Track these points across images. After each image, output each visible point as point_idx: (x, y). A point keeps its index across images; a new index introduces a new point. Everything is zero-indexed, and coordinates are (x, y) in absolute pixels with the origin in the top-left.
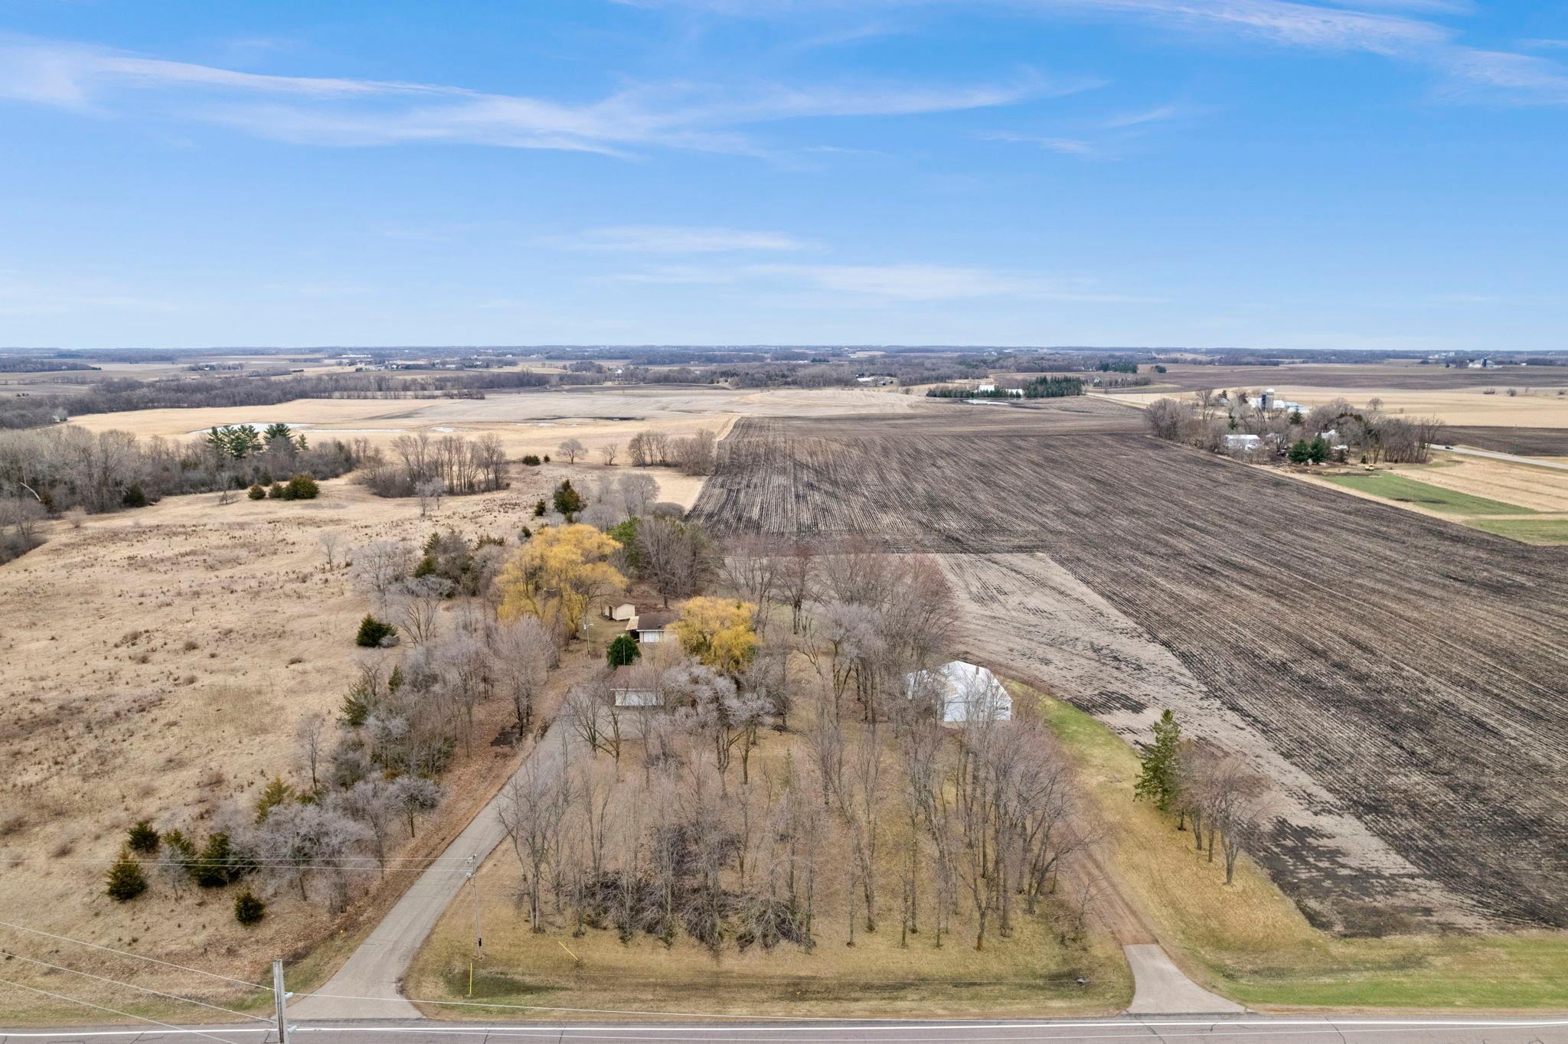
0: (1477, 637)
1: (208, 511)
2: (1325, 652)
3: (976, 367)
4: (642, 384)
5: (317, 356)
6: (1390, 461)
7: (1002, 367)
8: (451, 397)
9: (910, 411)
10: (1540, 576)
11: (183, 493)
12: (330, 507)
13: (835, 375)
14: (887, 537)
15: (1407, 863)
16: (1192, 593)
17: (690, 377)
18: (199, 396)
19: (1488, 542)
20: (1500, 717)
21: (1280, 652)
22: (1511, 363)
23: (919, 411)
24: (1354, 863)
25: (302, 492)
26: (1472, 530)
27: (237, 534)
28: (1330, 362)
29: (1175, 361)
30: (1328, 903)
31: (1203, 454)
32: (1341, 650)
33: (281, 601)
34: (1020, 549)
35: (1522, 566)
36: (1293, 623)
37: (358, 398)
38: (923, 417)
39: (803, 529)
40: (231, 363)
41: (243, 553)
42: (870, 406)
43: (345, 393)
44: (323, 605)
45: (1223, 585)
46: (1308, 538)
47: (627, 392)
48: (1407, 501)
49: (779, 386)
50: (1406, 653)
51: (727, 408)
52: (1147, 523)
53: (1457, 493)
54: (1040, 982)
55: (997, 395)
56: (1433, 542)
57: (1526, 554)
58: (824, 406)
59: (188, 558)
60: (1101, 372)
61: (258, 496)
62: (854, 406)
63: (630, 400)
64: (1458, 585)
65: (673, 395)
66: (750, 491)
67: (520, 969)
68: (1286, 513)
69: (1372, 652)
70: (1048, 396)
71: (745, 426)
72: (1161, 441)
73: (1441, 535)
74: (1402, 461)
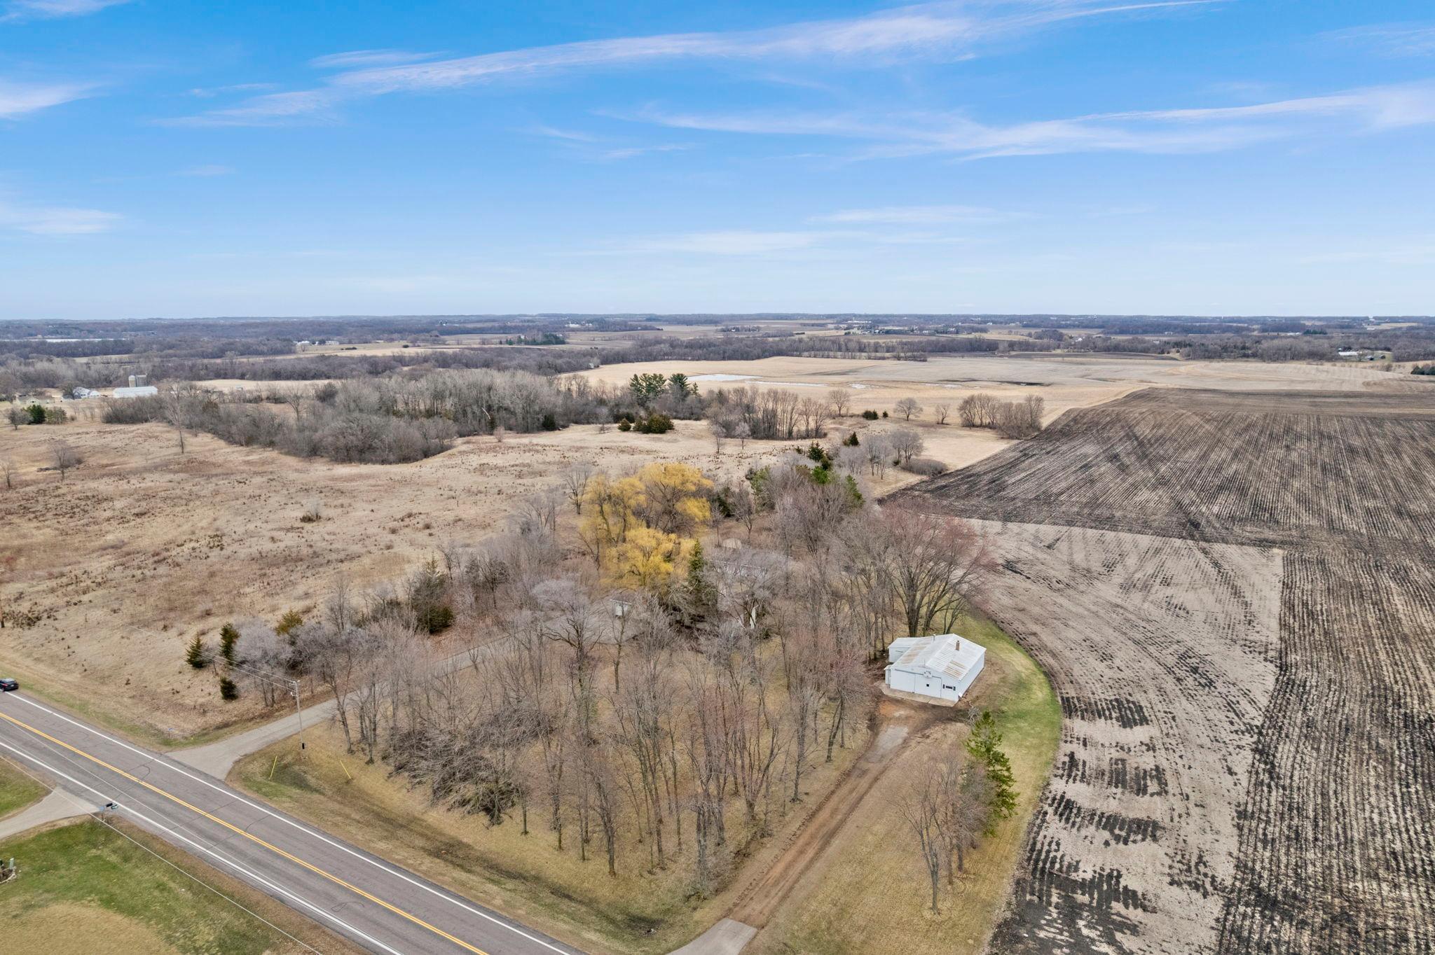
5: (825, 321)
9: (1363, 389)
12: (667, 441)
13: (1310, 349)
14: (1119, 514)
34: (1261, 543)
39: (1042, 496)
40: (753, 326)
43: (813, 353)
47: (1066, 359)
49: (1235, 359)
51: (1148, 378)
63: (1061, 366)
66: (1044, 457)
71: (1140, 396)
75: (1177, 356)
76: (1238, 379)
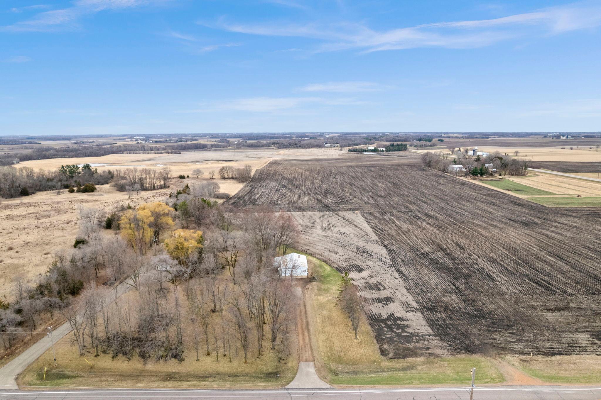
0: (506, 243)
1: (52, 197)
2: (445, 249)
3: (370, 140)
4: (243, 147)
5: (124, 138)
6: (511, 175)
7: (381, 140)
8: (168, 153)
9: (339, 157)
10: (545, 219)
11: (46, 190)
12: (98, 195)
13: (315, 143)
14: (302, 205)
15: (431, 330)
16: (406, 226)
17: (261, 145)
18: (72, 153)
19: (531, 206)
20: (499, 273)
21: (428, 249)
22: (578, 137)
23: (342, 157)
24: (410, 330)
25: (90, 189)
26: (528, 201)
27: (55, 206)
28: (509, 137)
29: (449, 137)
30: (392, 346)
31: (440, 173)
32: (452, 247)
33: (55, 231)
34: (350, 210)
35: (540, 215)
36: (439, 238)
37: (133, 153)
38: (343, 159)
39: (272, 202)
40: (90, 141)
41: (52, 213)
42: (324, 155)
43: (128, 152)
44: (71, 233)
45: (420, 223)
46: (464, 205)
47: (235, 150)
48: (509, 190)
49: (294, 148)
50: (476, 249)
51: (270, 156)
52: (404, 200)
53: (530, 187)
54: (262, 376)
55: (374, 151)
56: (511, 206)
57: (543, 211)
58: (307, 155)
59: (30, 215)
60: (419, 142)
61: (72, 191)
62: (318, 155)
63: (235, 153)
64: (511, 222)
65: (252, 152)
66: (260, 188)
67: (69, 369)
68: (460, 195)
69: (464, 249)
70: (394, 151)
71: (274, 163)
72: (426, 168)
73: (515, 204)
74: (515, 175)
75: (274, 148)
76: (301, 155)
